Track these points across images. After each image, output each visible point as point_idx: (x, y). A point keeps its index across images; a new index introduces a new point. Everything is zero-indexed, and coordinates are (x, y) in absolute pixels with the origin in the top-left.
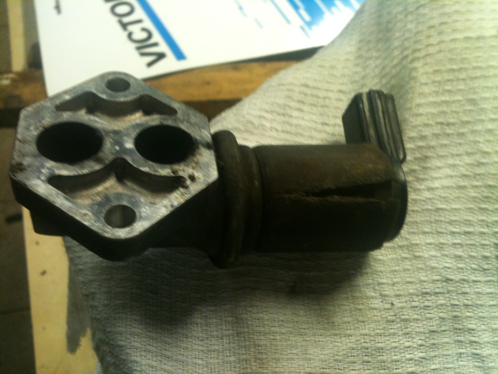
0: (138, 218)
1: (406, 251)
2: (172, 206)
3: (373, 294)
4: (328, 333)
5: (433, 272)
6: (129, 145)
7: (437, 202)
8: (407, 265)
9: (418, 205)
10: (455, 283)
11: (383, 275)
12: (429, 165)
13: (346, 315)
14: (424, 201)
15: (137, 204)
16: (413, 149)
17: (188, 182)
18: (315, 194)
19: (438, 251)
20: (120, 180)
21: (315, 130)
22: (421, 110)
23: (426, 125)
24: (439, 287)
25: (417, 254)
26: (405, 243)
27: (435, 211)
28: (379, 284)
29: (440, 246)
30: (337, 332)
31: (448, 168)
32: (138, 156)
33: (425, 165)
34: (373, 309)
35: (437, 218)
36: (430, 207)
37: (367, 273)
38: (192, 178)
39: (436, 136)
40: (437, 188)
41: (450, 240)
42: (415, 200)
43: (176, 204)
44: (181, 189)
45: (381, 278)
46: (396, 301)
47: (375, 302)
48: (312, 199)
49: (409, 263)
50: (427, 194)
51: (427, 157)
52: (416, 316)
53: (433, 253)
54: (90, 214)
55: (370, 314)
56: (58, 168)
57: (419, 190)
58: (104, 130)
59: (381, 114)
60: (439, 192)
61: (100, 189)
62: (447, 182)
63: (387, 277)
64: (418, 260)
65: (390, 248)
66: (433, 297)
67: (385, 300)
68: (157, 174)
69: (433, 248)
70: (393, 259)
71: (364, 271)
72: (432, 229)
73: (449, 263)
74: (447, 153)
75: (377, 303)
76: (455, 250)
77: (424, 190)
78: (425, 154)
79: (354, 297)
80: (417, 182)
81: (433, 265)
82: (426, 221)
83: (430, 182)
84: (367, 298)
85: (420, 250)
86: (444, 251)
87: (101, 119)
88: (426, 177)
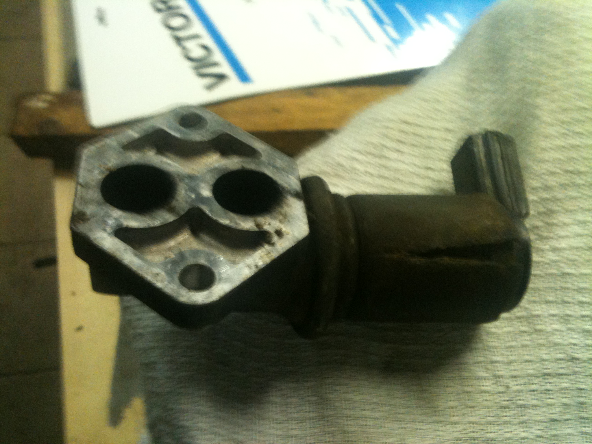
0: (218, 280)
1: (525, 323)
2: (256, 266)
3: (484, 374)
4: (430, 420)
5: (556, 350)
6: (206, 192)
7: (563, 265)
8: (526, 339)
9: (541, 268)
10: (582, 363)
11: (497, 352)
12: (554, 221)
13: (452, 399)
14: (548, 264)
15: (215, 262)
16: (536, 201)
17: (275, 239)
18: (421, 255)
19: (563, 324)
20: (195, 233)
21: (418, 175)
22: (547, 156)
23: (553, 173)
24: (563, 368)
25: (539, 327)
26: (524, 313)
27: (560, 276)
28: (493, 362)
29: (566, 319)
30: (441, 419)
31: (577, 225)
32: (217, 206)
33: (549, 221)
34: (485, 392)
35: (564, 285)
36: (554, 271)
37: (478, 349)
38: (279, 233)
39: (563, 186)
40: (564, 249)
41: (578, 311)
42: (538, 263)
43: (261, 264)
44: (267, 247)
45: (495, 356)
46: (512, 383)
47: (487, 384)
48: (417, 260)
49: (528, 338)
50: (552, 256)
51: (552, 212)
52: (535, 402)
53: (556, 326)
54: (163, 273)
55: (480, 398)
56: (125, 218)
57: (542, 250)
58: (179, 175)
59: (500, 160)
60: (567, 254)
61: (172, 243)
62: (575, 242)
63: (502, 355)
64: (540, 335)
65: (507, 319)
66: (555, 380)
67: (500, 382)
68: (239, 228)
69: (557, 320)
70: (509, 332)
71: (474, 346)
72: (556, 297)
73: (575, 338)
74: (575, 208)
75: (488, 385)
76: (584, 323)
77: (547, 250)
78: (550, 207)
79: (462, 378)
80: (540, 240)
81: (558, 341)
82: (551, 288)
83: (555, 241)
84: (478, 378)
85: (542, 322)
86: (570, 324)
87: (175, 162)
88: (551, 235)
